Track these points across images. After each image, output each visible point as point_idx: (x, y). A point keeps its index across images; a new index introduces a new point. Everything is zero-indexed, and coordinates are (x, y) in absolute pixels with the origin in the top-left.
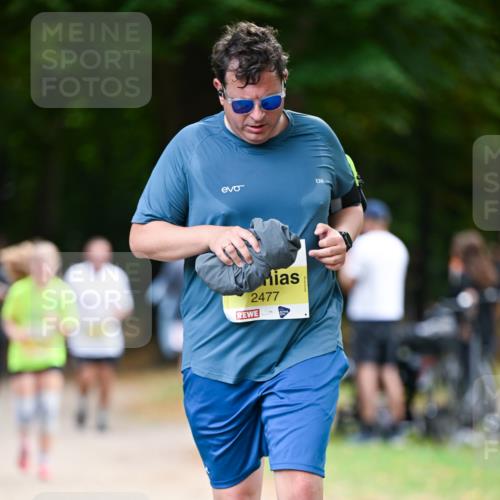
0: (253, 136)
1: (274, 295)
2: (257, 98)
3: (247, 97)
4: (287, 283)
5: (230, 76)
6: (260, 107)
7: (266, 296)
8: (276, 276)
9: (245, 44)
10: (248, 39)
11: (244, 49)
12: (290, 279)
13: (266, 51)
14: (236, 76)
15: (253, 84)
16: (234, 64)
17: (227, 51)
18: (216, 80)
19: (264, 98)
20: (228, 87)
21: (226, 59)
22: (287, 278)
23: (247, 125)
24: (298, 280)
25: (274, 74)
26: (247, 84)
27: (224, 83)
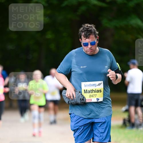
0: (89, 53)
1: (95, 95)
2: (89, 42)
3: (87, 42)
4: (98, 92)
5: (82, 37)
6: (90, 45)
7: (93, 96)
8: (96, 91)
9: (86, 29)
10: (87, 27)
11: (86, 30)
12: (99, 91)
13: (91, 30)
14: (84, 37)
15: (88, 38)
16: (83, 34)
17: (82, 31)
18: (80, 39)
19: (91, 42)
20: (82, 40)
21: (81, 33)
22: (98, 91)
23: (88, 50)
24: (101, 91)
25: (94, 36)
26: (86, 38)
27: (81, 39)
